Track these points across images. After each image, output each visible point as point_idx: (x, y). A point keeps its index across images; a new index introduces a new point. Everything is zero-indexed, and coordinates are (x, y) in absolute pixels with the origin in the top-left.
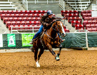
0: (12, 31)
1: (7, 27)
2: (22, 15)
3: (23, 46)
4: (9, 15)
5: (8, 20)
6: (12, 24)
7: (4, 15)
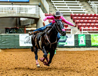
0: (83, 32)
1: (79, 28)
2: (92, 18)
3: (92, 45)
4: (80, 17)
5: (79, 22)
6: (83, 26)
7: (76, 17)
